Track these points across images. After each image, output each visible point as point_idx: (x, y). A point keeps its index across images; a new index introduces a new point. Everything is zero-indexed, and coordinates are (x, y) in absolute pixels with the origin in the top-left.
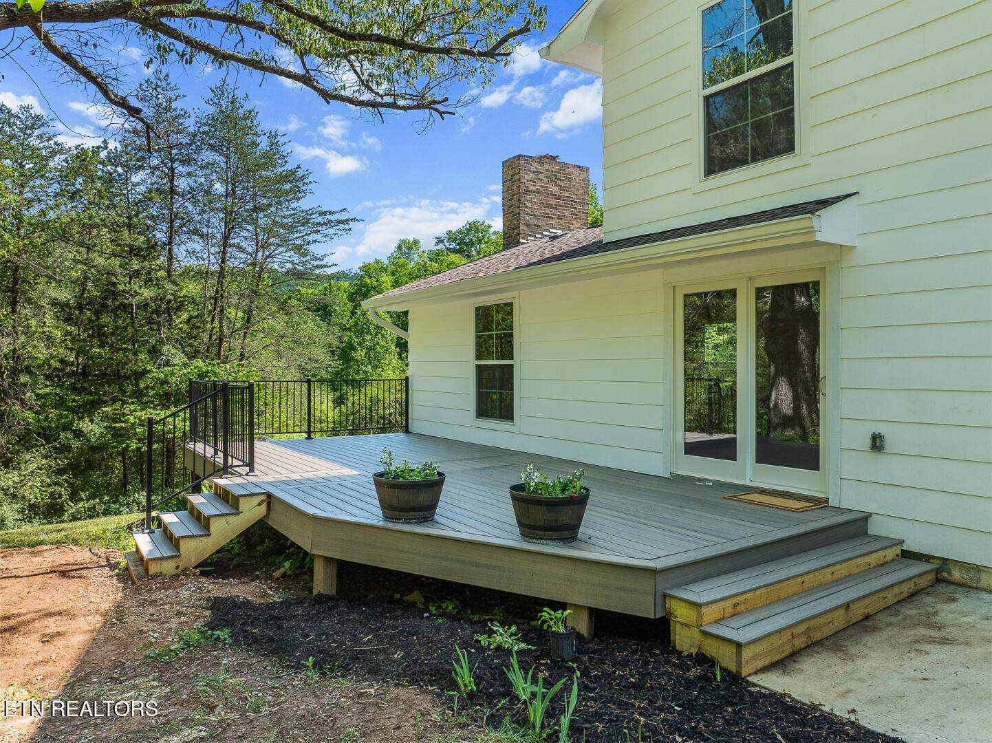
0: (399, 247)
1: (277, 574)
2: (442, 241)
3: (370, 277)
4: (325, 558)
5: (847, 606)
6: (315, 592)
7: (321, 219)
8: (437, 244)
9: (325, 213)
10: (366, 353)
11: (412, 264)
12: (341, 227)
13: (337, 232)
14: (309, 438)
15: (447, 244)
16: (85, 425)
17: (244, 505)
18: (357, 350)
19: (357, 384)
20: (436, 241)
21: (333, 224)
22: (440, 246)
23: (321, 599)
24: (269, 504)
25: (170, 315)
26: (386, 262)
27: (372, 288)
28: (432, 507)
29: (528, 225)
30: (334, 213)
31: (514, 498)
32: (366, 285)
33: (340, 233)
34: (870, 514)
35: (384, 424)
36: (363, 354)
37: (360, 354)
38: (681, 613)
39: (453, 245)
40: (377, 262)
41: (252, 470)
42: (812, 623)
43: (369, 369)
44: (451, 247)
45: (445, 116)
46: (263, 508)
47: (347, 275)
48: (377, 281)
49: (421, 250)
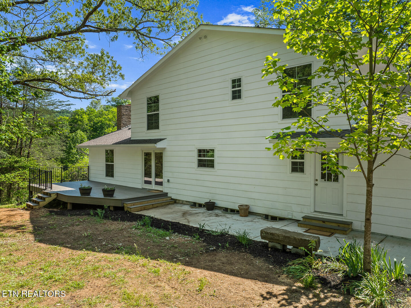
1: (59, 208)
2: (110, 102)
3: (78, 115)
4: (70, 203)
5: (153, 205)
6: (68, 209)
7: (59, 104)
8: (107, 103)
9: (61, 102)
10: (77, 150)
11: (96, 111)
14: (61, 182)
15: (112, 103)
17: (52, 195)
18: (73, 149)
19: (73, 162)
20: (107, 101)
21: (64, 106)
22: (109, 104)
23: (69, 210)
24: (57, 195)
26: (85, 109)
27: (79, 120)
28: (90, 193)
29: (123, 124)
30: (64, 102)
31: (103, 190)
32: (76, 119)
34: (168, 193)
35: (83, 177)
36: (75, 151)
37: (74, 151)
38: (125, 205)
39: (114, 103)
40: (81, 109)
41: (51, 189)
42: (145, 207)
43: (78, 156)
44: (113, 104)
46: (56, 196)
47: (67, 111)
48: (82, 117)
49: (101, 105)
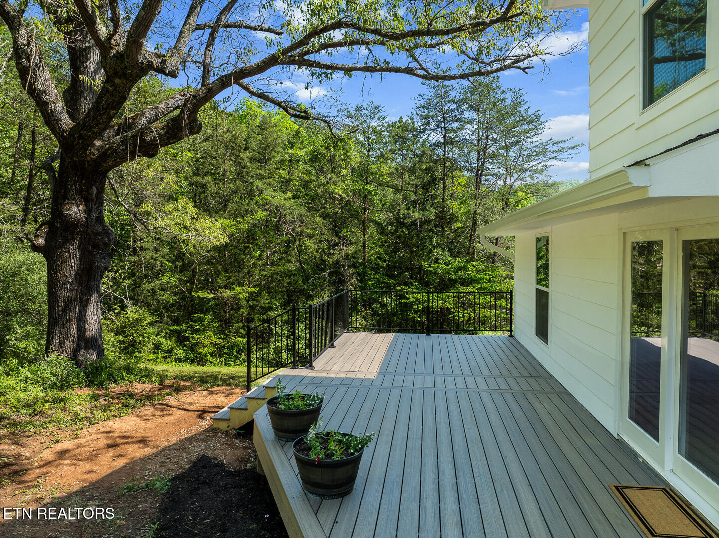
9: (557, 143)
12: (572, 151)
13: (569, 156)
16: (387, 300)
21: (565, 151)
30: (565, 142)
33: (571, 157)
45: (526, 70)
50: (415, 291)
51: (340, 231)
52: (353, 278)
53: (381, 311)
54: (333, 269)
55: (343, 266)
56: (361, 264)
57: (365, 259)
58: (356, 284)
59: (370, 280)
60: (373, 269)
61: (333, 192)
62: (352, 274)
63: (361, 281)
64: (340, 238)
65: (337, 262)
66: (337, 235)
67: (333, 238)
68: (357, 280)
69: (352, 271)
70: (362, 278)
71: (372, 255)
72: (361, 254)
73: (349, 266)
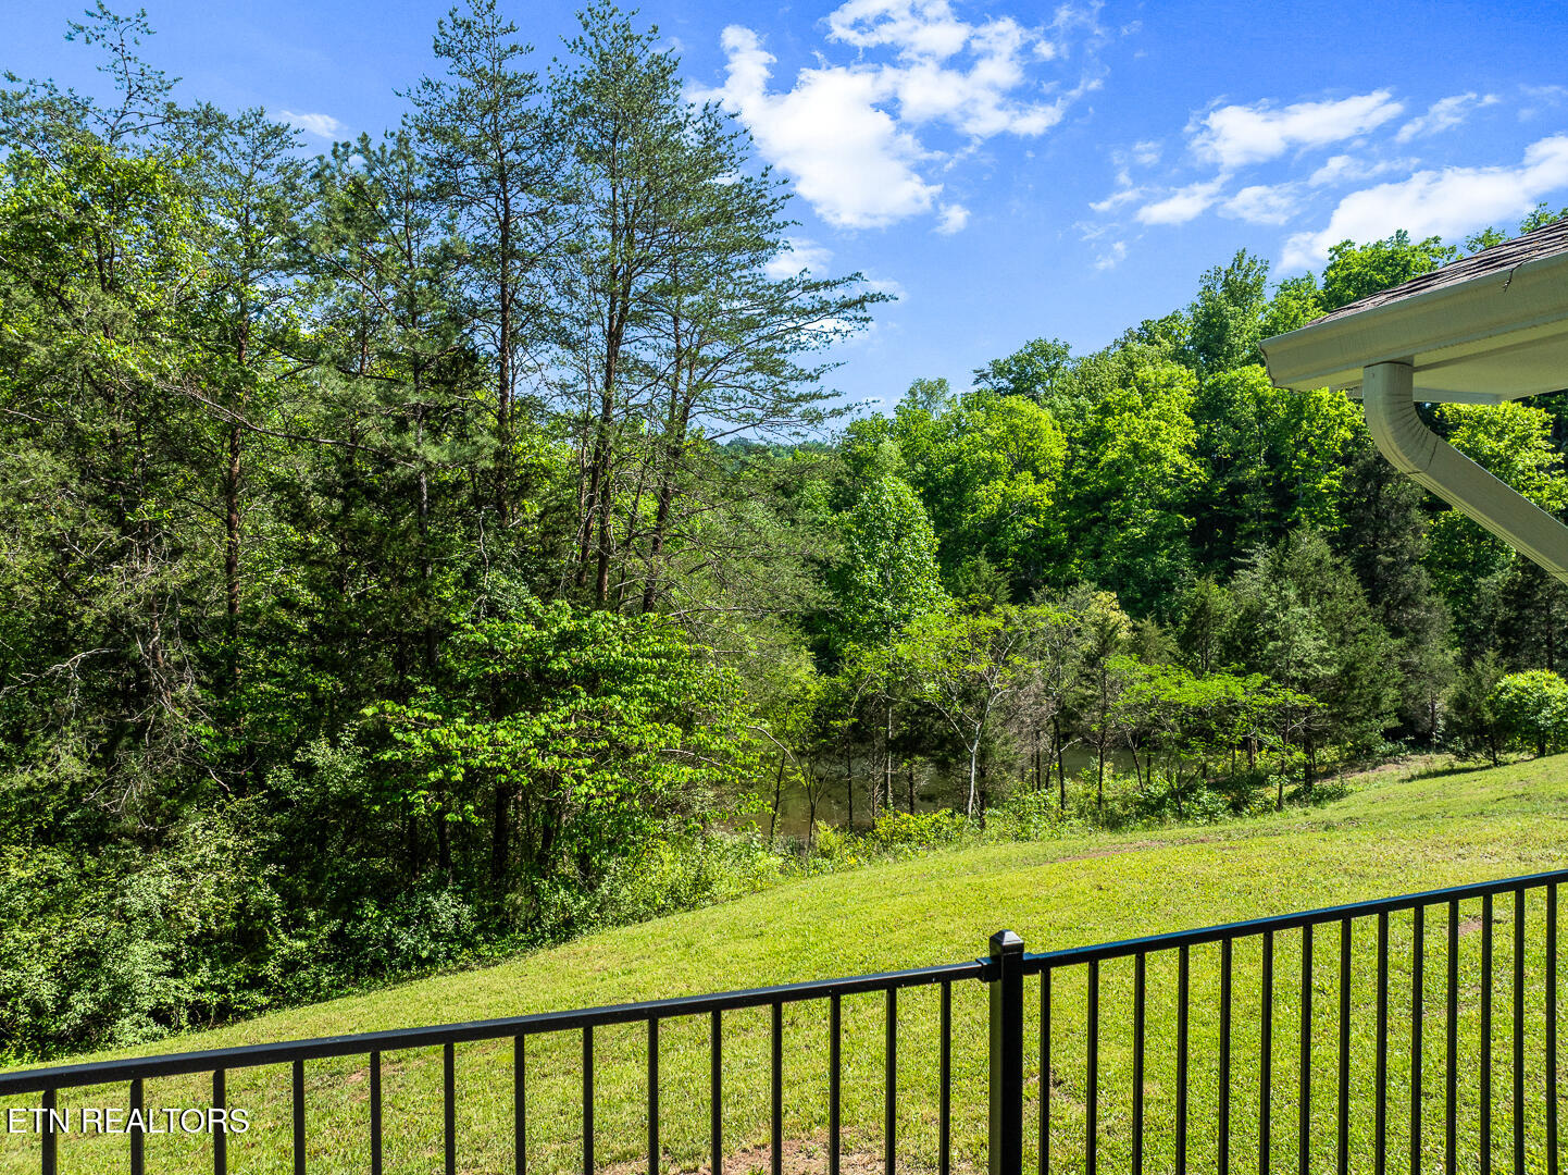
0: (913, 393)
8: (977, 382)
9: (816, 287)
10: (880, 574)
15: (995, 381)
16: (321, 752)
20: (976, 376)
22: (984, 385)
25: (500, 506)
26: (891, 416)
40: (876, 418)
44: (1001, 385)
49: (949, 394)
50: (430, 716)
51: (132, 506)
52: (182, 681)
53: (298, 791)
54: (102, 645)
55: (145, 634)
56: (216, 626)
57: (232, 607)
58: (196, 701)
59: (253, 678)
60: (261, 640)
61: (104, 364)
62: (180, 666)
63: (220, 687)
64: (126, 529)
65: (116, 621)
66: (118, 521)
67: (100, 531)
68: (202, 685)
69: (177, 651)
70: (220, 674)
71: (257, 596)
72: (217, 591)
73: (170, 634)
